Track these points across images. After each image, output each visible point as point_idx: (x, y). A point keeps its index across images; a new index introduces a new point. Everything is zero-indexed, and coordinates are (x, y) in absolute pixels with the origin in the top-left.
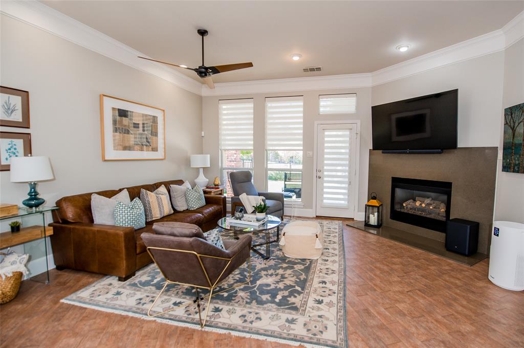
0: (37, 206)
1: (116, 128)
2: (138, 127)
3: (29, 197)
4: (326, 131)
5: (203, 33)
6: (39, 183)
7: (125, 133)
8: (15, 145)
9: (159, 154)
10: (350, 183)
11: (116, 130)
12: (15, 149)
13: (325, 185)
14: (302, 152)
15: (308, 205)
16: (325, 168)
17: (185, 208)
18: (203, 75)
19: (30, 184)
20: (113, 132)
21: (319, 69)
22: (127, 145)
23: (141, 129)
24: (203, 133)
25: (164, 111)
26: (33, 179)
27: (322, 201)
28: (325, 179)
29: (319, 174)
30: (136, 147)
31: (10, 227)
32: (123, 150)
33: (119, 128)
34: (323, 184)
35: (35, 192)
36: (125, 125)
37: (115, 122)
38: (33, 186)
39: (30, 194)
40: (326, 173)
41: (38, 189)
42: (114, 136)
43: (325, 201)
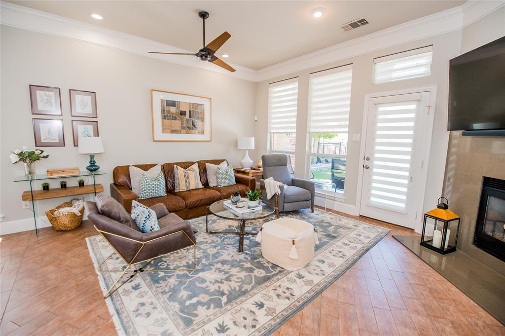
0: (95, 170)
1: (165, 116)
2: (185, 115)
3: (90, 164)
4: (379, 105)
5: (204, 15)
6: (95, 155)
7: (172, 119)
8: (88, 129)
9: (206, 137)
10: (411, 179)
11: (164, 117)
12: (88, 132)
13: (375, 177)
14: (347, 134)
15: (351, 200)
16: (377, 155)
17: (215, 185)
18: (204, 57)
19: (91, 156)
20: (162, 119)
21: (363, 22)
22: (174, 129)
23: (187, 116)
24: (256, 117)
25: (210, 99)
26: (92, 152)
27: (369, 198)
28: (375, 170)
29: (367, 163)
30: (183, 131)
31: (78, 183)
32: (171, 133)
33: (167, 116)
34: (370, 176)
35: (94, 161)
36: (173, 113)
37: (163, 111)
38: (92, 157)
39: (90, 162)
40: (376, 163)
41: (95, 159)
42: (163, 122)
43: (373, 199)
